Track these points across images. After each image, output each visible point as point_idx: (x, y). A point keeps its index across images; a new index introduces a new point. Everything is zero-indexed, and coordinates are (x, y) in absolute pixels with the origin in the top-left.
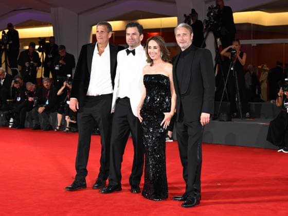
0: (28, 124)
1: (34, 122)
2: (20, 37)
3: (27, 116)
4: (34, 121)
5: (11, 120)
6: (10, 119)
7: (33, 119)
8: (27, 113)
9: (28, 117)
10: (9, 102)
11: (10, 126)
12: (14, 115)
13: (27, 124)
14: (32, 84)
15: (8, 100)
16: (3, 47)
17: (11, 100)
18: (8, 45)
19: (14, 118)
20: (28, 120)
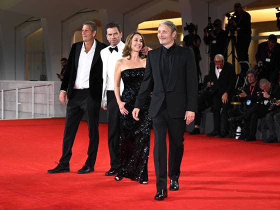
0: (261, 134)
1: (269, 133)
2: (252, 21)
3: (259, 124)
4: (268, 131)
5: (239, 130)
6: (236, 129)
7: (268, 129)
8: (259, 120)
9: (260, 126)
10: (237, 105)
11: (237, 138)
12: (243, 122)
13: (259, 135)
14: (268, 82)
15: (235, 103)
16: (229, 35)
17: (238, 103)
18: (236, 32)
19: (241, 127)
20: (260, 130)
